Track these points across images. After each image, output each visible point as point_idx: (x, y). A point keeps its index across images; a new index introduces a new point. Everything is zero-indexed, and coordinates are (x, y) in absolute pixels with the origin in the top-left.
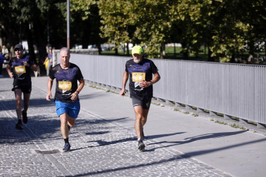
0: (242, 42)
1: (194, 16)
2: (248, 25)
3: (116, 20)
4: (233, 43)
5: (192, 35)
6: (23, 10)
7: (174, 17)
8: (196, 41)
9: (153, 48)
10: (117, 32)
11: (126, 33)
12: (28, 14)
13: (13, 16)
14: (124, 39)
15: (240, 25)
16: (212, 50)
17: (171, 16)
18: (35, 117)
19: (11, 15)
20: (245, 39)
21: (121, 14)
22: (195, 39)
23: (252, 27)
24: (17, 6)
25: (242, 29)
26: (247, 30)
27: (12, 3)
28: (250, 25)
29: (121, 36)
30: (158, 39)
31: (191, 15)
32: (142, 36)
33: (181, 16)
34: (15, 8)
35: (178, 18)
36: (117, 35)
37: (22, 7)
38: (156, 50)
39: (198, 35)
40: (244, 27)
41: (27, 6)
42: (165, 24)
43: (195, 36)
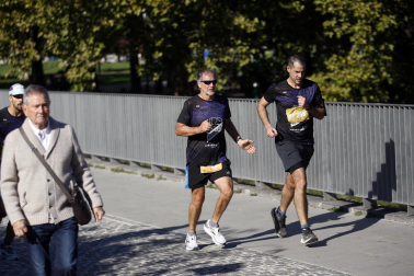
0: (246, 53)
1: (159, 7)
2: (256, 20)
3: (11, 19)
4: (229, 55)
5: (154, 44)
7: (120, 11)
8: (161, 54)
9: (83, 70)
10: (14, 42)
11: (30, 43)
14: (28, 55)
15: (240, 20)
16: (190, 70)
17: (115, 8)
20: (251, 47)
21: (20, 7)
22: (160, 49)
23: (264, 23)
25: (246, 27)
26: (253, 30)
28: (260, 19)
29: (20, 49)
30: (94, 52)
31: (154, 5)
32: (61, 48)
33: (134, 8)
35: (130, 11)
36: (14, 48)
38: (88, 75)
39: (164, 43)
40: (249, 25)
42: (105, 23)
43: (159, 43)
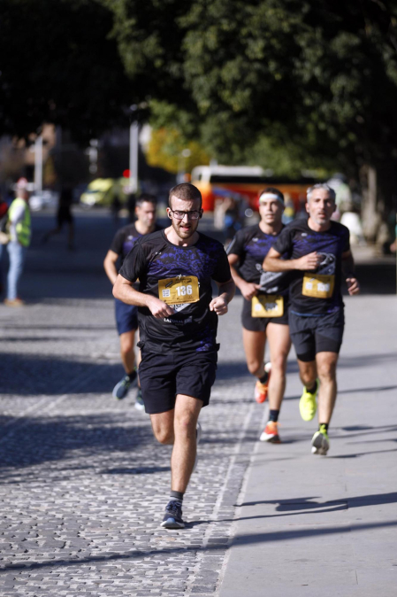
6: (339, 83)
12: (352, 96)
13: (308, 102)
18: (90, 418)
19: (301, 99)
24: (317, 71)
27: (303, 60)
34: (314, 78)
37: (334, 75)
41: (348, 73)
